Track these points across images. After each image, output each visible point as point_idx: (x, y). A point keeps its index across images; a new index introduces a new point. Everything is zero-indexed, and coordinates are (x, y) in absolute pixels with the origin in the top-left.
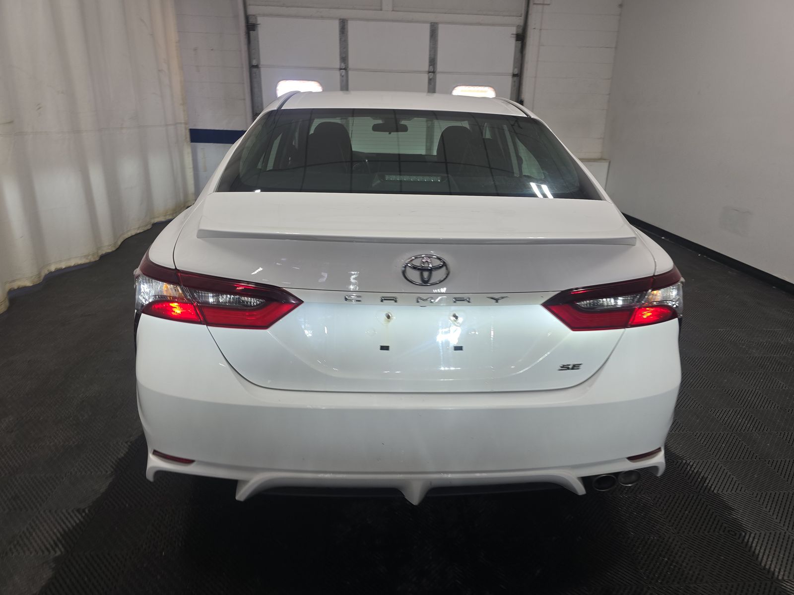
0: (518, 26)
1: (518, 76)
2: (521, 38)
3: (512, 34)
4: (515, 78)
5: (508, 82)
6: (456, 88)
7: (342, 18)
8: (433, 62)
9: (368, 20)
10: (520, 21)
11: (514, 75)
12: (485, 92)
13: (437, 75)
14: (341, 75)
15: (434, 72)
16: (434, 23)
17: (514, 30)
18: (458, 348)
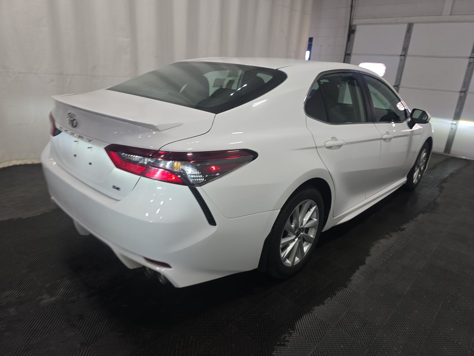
7: (410, 22)
14: (401, 59)
18: (90, 164)
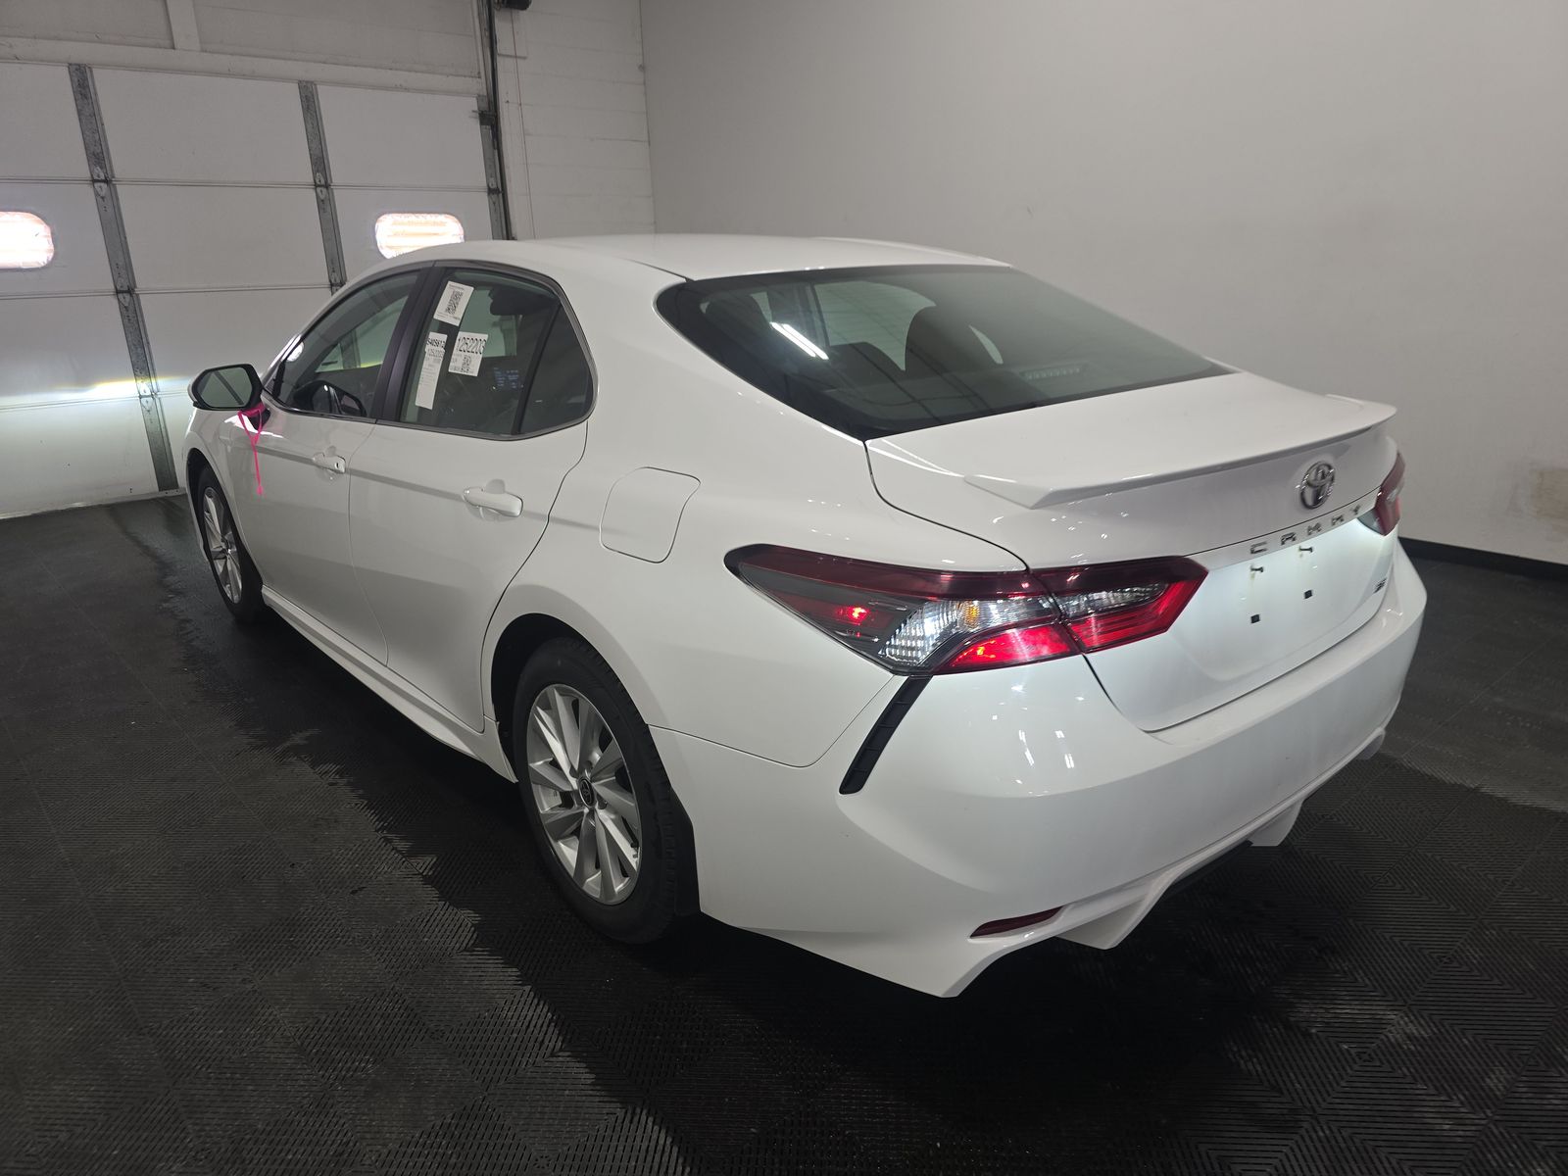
0: (479, 97)
1: (498, 192)
2: (489, 117)
3: (474, 111)
4: (494, 197)
5: (483, 202)
6: (381, 218)
7: (74, 60)
8: (320, 163)
9: (147, 69)
10: (480, 86)
11: (491, 191)
12: (442, 224)
13: (335, 191)
14: (97, 194)
15: (327, 186)
16: (307, 82)
17: (473, 104)
18: (1308, 594)
